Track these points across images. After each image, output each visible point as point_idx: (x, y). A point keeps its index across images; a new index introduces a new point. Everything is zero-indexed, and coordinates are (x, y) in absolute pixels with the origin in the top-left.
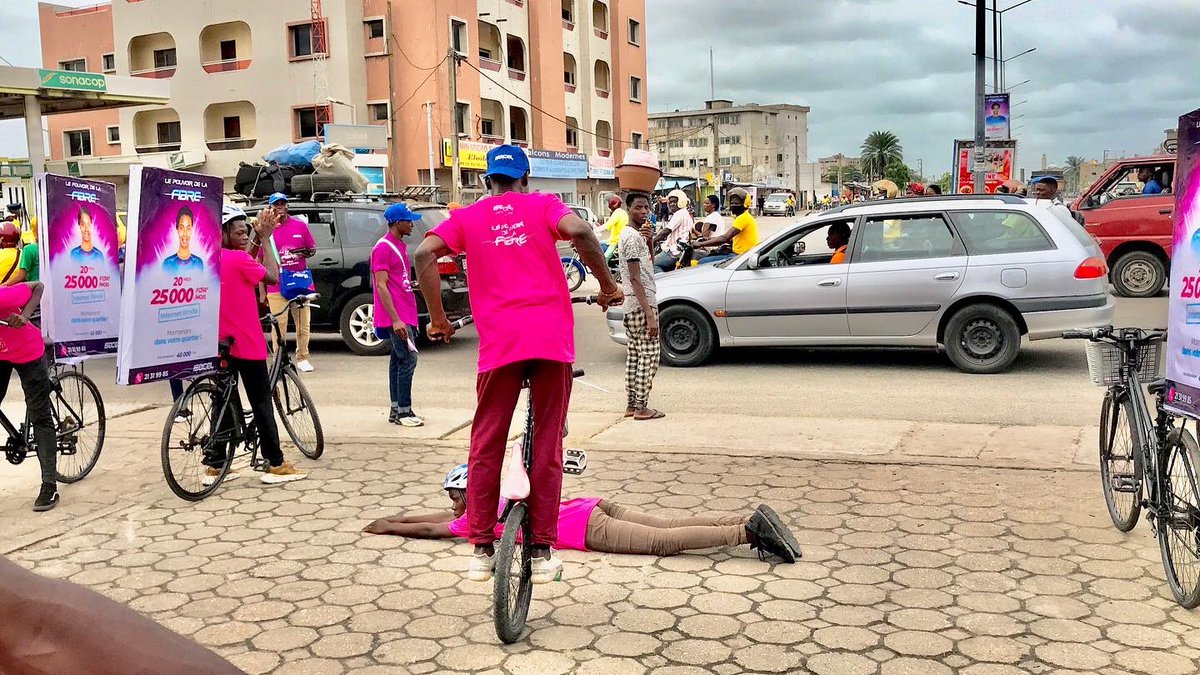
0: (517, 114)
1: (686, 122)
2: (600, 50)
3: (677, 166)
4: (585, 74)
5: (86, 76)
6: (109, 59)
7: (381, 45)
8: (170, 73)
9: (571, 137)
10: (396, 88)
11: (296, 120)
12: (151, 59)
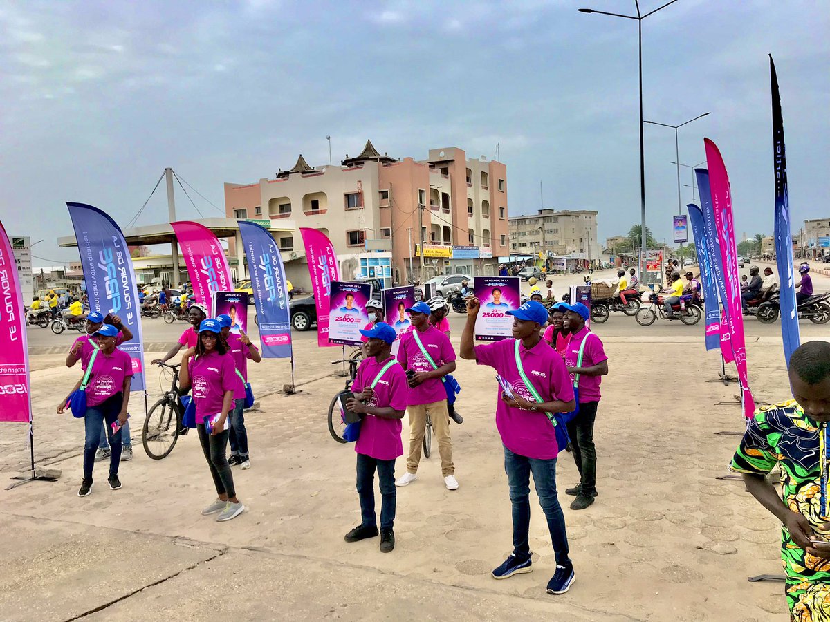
0: (446, 229)
1: (527, 222)
2: (484, 195)
3: (523, 246)
4: (478, 208)
5: (263, 221)
6: (258, 209)
7: (387, 202)
8: (288, 215)
9: (471, 238)
10: (394, 222)
11: (348, 236)
12: (278, 209)
